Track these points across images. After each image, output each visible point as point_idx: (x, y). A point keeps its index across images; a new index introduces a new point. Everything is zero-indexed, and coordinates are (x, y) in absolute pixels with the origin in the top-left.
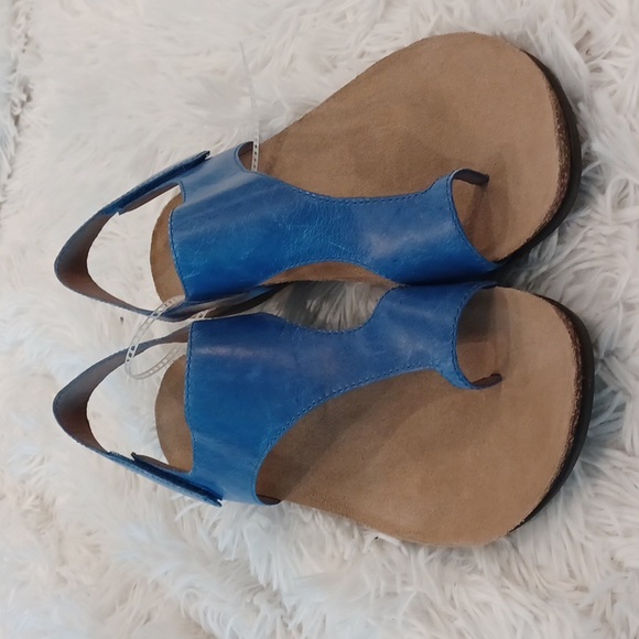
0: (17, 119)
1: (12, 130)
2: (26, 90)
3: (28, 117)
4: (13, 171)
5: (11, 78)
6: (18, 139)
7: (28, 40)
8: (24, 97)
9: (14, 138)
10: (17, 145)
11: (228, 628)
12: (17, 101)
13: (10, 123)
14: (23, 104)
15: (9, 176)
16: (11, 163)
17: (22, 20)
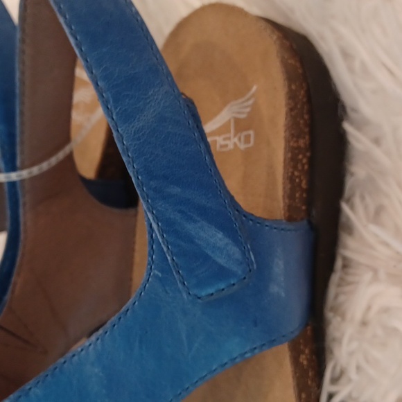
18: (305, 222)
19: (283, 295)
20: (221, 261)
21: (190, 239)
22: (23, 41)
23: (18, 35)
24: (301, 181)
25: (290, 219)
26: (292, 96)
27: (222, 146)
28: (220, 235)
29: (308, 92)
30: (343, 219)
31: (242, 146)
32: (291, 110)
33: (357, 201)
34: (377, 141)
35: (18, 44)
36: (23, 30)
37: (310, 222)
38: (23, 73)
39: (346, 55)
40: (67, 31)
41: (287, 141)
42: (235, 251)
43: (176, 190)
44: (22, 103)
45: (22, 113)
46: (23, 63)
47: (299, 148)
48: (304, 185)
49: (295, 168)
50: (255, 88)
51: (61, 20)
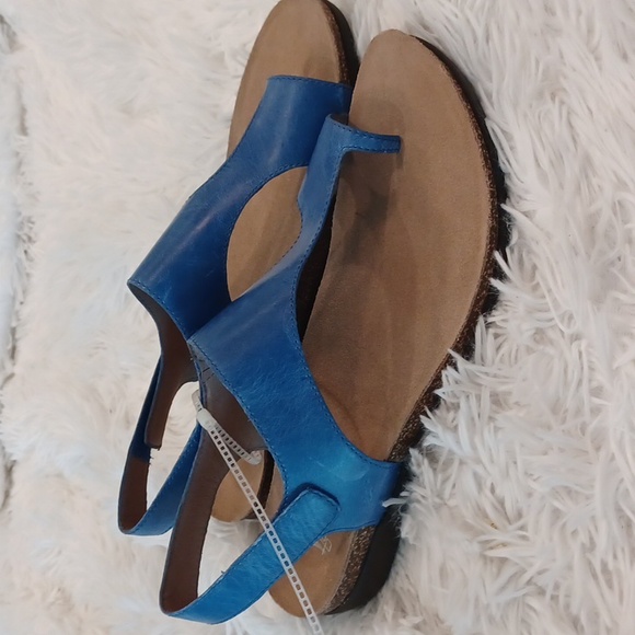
3: (34, 250)
4: (25, 297)
10: (28, 277)
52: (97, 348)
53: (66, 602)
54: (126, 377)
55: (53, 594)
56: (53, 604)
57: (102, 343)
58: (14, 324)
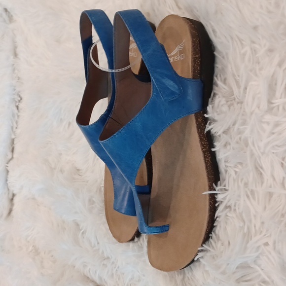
0: (17, 107)
1: (16, 111)
2: (20, 97)
3: (21, 106)
4: (17, 125)
5: (14, 93)
6: (19, 114)
7: (19, 78)
8: (19, 99)
9: (17, 114)
10: (18, 116)
11: (97, 275)
12: (17, 100)
13: (15, 108)
14: (19, 101)
15: (16, 128)
16: (17, 123)
17: (16, 71)
18: (199, 80)
19: (191, 99)
20: (172, 89)
21: (163, 84)
22: (115, 30)
23: (114, 29)
24: (197, 67)
25: (194, 78)
26: (193, 42)
27: (176, 59)
28: (172, 82)
29: (199, 41)
30: (214, 82)
31: (182, 59)
32: (193, 46)
33: (219, 76)
34: (223, 57)
35: (113, 31)
36: (115, 27)
37: (201, 80)
38: (115, 40)
39: (214, 31)
40: (128, 28)
41: (192, 56)
42: (176, 87)
43: (159, 70)
44: (115, 49)
45: (115, 52)
46: (115, 37)
47: (196, 57)
48: (198, 68)
49: (195, 63)
50: (184, 41)
51: (126, 25)
52: (47, 144)
53: (36, 252)
54: (61, 154)
55: (31, 248)
56: (31, 251)
57: (50, 141)
58: (13, 137)
